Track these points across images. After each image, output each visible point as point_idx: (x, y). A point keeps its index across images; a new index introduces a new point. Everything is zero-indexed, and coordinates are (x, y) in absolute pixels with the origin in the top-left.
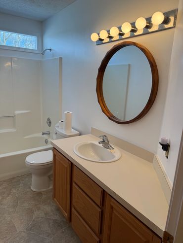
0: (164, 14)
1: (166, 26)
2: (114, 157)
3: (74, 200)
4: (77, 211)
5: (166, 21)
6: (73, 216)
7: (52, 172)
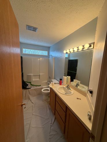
0: (89, 44)
1: (90, 48)
2: (71, 93)
3: (56, 107)
4: (57, 112)
5: (90, 46)
6: (56, 113)
7: (50, 95)
